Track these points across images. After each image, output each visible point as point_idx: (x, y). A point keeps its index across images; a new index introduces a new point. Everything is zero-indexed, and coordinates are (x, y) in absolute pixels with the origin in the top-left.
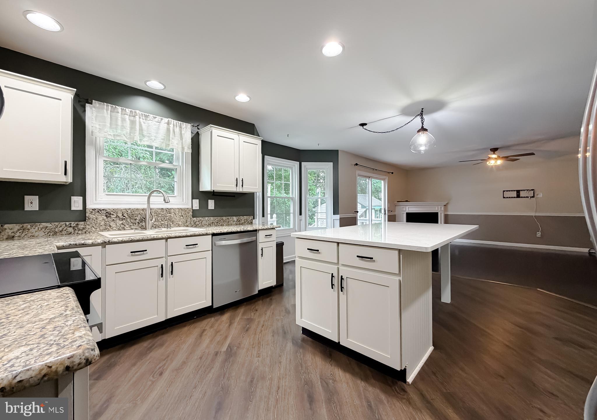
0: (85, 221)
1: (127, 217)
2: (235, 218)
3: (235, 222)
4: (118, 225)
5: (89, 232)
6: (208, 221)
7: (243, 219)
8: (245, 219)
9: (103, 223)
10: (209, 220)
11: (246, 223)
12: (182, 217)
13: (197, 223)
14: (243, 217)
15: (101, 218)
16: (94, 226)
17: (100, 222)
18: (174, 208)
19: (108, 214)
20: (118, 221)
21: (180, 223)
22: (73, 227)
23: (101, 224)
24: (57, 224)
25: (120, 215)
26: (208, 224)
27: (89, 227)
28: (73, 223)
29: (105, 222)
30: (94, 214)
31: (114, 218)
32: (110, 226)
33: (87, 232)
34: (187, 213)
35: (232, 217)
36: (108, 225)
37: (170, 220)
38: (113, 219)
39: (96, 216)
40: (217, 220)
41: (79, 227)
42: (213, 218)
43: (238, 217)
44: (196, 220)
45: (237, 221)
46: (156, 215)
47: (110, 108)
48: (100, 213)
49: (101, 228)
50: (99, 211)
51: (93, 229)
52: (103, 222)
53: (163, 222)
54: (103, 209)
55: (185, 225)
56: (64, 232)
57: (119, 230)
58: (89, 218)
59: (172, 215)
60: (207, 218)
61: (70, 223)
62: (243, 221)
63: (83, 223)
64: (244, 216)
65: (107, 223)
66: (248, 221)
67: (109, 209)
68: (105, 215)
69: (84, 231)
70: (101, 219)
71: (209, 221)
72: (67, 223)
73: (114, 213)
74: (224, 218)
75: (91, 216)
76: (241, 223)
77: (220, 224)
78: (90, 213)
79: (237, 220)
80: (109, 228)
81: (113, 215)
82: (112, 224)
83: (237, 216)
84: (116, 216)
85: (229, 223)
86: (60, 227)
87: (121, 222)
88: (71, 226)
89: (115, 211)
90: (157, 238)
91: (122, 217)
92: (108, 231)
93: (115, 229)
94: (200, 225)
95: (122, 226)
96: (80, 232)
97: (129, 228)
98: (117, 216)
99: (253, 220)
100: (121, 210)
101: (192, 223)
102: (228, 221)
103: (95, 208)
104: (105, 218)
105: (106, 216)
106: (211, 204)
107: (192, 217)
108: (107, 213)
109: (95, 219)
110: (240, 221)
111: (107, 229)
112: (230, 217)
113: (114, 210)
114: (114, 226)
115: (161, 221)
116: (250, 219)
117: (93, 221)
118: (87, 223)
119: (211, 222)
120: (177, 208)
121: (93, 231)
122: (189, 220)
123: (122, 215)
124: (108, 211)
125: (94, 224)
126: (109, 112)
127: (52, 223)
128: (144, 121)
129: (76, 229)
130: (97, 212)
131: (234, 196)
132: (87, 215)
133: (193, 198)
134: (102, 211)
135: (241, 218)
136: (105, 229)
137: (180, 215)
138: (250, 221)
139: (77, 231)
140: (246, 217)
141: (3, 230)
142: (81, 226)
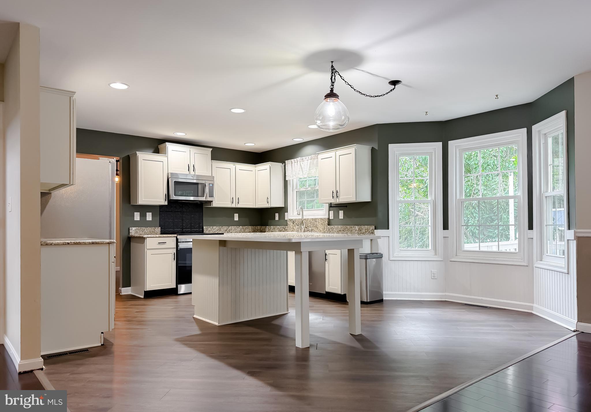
1: (299, 224)
2: (357, 228)
3: (357, 231)
4: (297, 228)
7: (364, 229)
8: (366, 228)
9: (292, 228)
11: (367, 232)
12: (322, 225)
13: (330, 230)
14: (364, 227)
16: (290, 228)
18: (318, 218)
20: (296, 226)
21: (321, 229)
22: (284, 228)
25: (297, 223)
27: (288, 229)
33: (288, 232)
34: (325, 222)
37: (316, 227)
39: (290, 223)
44: (330, 228)
47: (290, 161)
50: (291, 220)
53: (313, 228)
55: (323, 231)
56: (282, 231)
59: (317, 223)
62: (364, 231)
63: (286, 226)
66: (369, 231)
70: (291, 225)
72: (283, 226)
74: (348, 227)
76: (362, 232)
78: (289, 221)
79: (359, 229)
80: (294, 230)
82: (295, 228)
83: (359, 225)
85: (352, 232)
86: (282, 228)
94: (332, 232)
98: (296, 224)
99: (375, 230)
100: (297, 220)
101: (328, 230)
105: (293, 223)
106: (341, 214)
107: (327, 225)
112: (353, 226)
116: (371, 229)
117: (289, 226)
119: (339, 229)
120: (319, 218)
122: (326, 228)
124: (294, 220)
126: (290, 164)
127: (280, 226)
132: (288, 223)
133: (329, 210)
135: (362, 227)
136: (292, 231)
137: (321, 223)
138: (371, 231)
139: (286, 230)
140: (367, 226)
141: (271, 228)
142: (286, 228)
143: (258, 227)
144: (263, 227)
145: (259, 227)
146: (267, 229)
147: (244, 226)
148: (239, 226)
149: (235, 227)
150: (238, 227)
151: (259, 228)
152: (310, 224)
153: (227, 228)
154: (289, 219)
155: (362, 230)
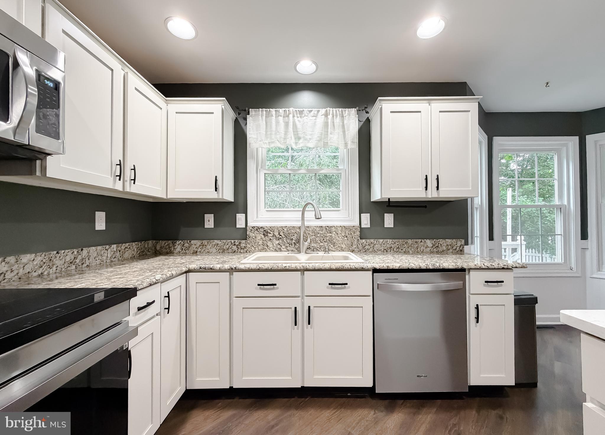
0: (246, 240)
1: (283, 236)
2: (429, 243)
3: (429, 249)
4: (275, 245)
5: (249, 252)
6: (383, 245)
7: (445, 244)
8: (448, 243)
9: (261, 243)
10: (385, 243)
11: (451, 250)
12: (346, 238)
13: (367, 247)
14: (444, 241)
15: (260, 236)
16: (254, 245)
17: (259, 241)
18: (335, 225)
19: (266, 233)
20: (274, 240)
21: (344, 246)
22: (237, 245)
23: (259, 243)
24: (224, 241)
25: (276, 234)
26: (383, 250)
27: (249, 246)
28: (236, 241)
29: (263, 241)
30: (253, 232)
31: (271, 237)
32: (268, 246)
33: (248, 251)
34: (353, 233)
35: (423, 240)
36: (266, 245)
37: (331, 241)
38: (270, 239)
39: (255, 235)
40: (398, 245)
41: (241, 245)
42: (391, 240)
43: (435, 240)
44: (365, 243)
45: (432, 247)
46: (313, 234)
47: (264, 113)
48: (258, 231)
49: (260, 248)
50: (258, 229)
51: (253, 248)
52: (261, 241)
53: (322, 244)
54: (261, 226)
55: (350, 249)
56: (230, 250)
57: (276, 250)
58: (249, 237)
59: (333, 236)
60: (382, 240)
61: (234, 241)
62: (445, 248)
63: (244, 241)
64: (447, 240)
65: (265, 242)
66: (455, 248)
67: (266, 227)
68: (262, 234)
69: (245, 250)
70: (259, 238)
71: (385, 245)
72: (233, 241)
73: (271, 231)
74: (410, 241)
75: (251, 234)
76: (440, 249)
77: (402, 250)
78: (250, 230)
79: (434, 245)
80: (266, 248)
81: (270, 233)
82: (269, 243)
83: (433, 239)
84: (273, 234)
85: (419, 249)
86: (227, 245)
87: (277, 242)
88: (235, 245)
89: (272, 228)
90: (290, 268)
91: (279, 236)
92: (265, 251)
93: (272, 249)
94: (370, 250)
95: (279, 246)
96: (242, 251)
97: (285, 250)
99: (465, 246)
100: (278, 228)
101: (360, 247)
102: (417, 246)
103: (254, 226)
104: (263, 236)
105: (264, 234)
106: (389, 220)
107: (359, 238)
108: (264, 231)
109: (254, 238)
110: (438, 247)
111: (265, 249)
112: (421, 240)
113: (270, 227)
114: (271, 246)
115: (320, 242)
116: (459, 244)
117: (253, 240)
118: (248, 242)
119: (388, 246)
120: (339, 225)
121: (252, 251)
122: (356, 243)
123: (278, 233)
124: (266, 228)
125: (253, 243)
126: (264, 117)
127: (221, 241)
128: (299, 119)
129: (239, 248)
130: (256, 230)
131: (426, 207)
132: (248, 233)
133: (361, 212)
134: (260, 229)
135: (441, 242)
136: (263, 250)
137: (343, 235)
138: (458, 248)
139: (240, 250)
140: (450, 240)
141: (190, 245)
142: (243, 245)
143: (148, 244)
144: (163, 243)
145: (150, 242)
146: (178, 248)
147: (123, 243)
148: (110, 244)
149: (99, 248)
150: (107, 247)
151: (150, 246)
152: (314, 237)
153: (76, 253)
154: (253, 227)
155: (440, 246)
